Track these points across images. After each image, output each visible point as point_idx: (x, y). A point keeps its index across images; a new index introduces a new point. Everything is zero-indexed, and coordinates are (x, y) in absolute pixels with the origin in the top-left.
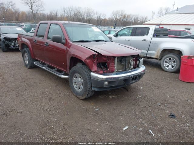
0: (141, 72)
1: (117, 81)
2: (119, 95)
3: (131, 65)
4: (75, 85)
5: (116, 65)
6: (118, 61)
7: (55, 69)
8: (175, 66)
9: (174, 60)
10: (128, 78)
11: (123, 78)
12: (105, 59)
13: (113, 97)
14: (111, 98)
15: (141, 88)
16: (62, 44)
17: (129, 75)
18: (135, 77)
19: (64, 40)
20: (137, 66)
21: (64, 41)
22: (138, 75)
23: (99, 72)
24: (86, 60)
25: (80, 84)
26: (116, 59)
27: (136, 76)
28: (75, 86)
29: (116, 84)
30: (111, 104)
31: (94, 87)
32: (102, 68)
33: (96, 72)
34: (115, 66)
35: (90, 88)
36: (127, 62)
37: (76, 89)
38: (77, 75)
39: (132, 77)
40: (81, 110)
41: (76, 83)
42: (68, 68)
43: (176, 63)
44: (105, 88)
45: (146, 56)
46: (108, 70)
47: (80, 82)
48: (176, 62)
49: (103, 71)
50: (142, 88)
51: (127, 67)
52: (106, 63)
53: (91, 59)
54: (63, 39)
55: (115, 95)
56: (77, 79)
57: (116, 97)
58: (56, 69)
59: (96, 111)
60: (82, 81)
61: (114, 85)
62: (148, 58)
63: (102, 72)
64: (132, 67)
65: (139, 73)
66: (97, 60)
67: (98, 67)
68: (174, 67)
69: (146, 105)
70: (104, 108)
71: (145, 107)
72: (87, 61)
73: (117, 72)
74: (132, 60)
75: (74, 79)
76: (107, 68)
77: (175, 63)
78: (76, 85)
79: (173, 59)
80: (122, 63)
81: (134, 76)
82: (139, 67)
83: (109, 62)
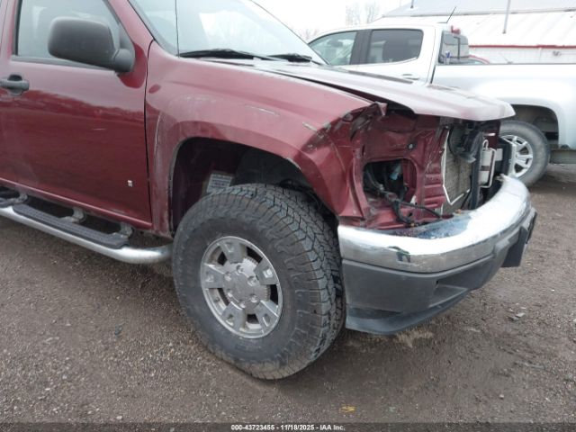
3: (481, 168)
4: (216, 301)
7: (70, 213)
8: (529, 166)
9: (525, 143)
12: (400, 140)
16: (112, 73)
19: (122, 45)
21: (125, 55)
24: (305, 148)
25: (252, 295)
28: (217, 309)
31: (359, 313)
35: (329, 314)
37: (228, 325)
38: (230, 244)
41: (221, 290)
42: (160, 205)
43: (530, 156)
46: (413, 201)
47: (251, 284)
48: (531, 150)
49: (395, 212)
53: (338, 144)
54: (116, 43)
56: (229, 266)
58: (78, 215)
60: (269, 273)
64: (485, 176)
66: (363, 150)
68: (524, 171)
72: (316, 157)
74: (485, 144)
75: (209, 272)
77: (527, 153)
78: (222, 305)
79: (521, 139)
80: (469, 161)
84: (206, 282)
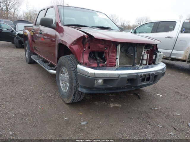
0: (158, 71)
1: (117, 80)
2: (125, 104)
3: (143, 59)
5: (118, 57)
6: (122, 51)
10: (135, 78)
11: (126, 76)
12: (102, 46)
13: (116, 105)
14: (112, 106)
15: (159, 96)
16: (52, 29)
17: (137, 73)
18: (147, 76)
20: (152, 62)
22: (153, 74)
23: (90, 65)
24: (71, 45)
25: (66, 82)
26: (119, 48)
27: (149, 75)
29: (115, 85)
30: (109, 115)
31: (81, 87)
32: (97, 60)
33: (86, 64)
34: (117, 59)
35: (76, 86)
36: (136, 53)
37: (62, 89)
39: (141, 76)
40: (59, 122)
42: (56, 60)
44: (98, 89)
45: (170, 57)
46: (106, 63)
47: (66, 79)
49: (98, 64)
50: (161, 96)
51: (136, 62)
52: (103, 53)
53: (79, 45)
55: (119, 103)
57: (120, 106)
58: (49, 63)
59: (81, 126)
60: (68, 76)
61: (111, 87)
62: (173, 59)
63: (95, 65)
64: (145, 62)
65: (154, 71)
66: (89, 48)
67: (90, 57)
69: (165, 124)
70: (95, 122)
71: (164, 126)
72: (74, 47)
73: (119, 66)
74: (144, 52)
76: (104, 60)
80: (129, 55)
81: (145, 75)
82: (156, 63)
83: (107, 51)
84: (60, 78)
